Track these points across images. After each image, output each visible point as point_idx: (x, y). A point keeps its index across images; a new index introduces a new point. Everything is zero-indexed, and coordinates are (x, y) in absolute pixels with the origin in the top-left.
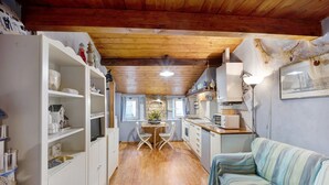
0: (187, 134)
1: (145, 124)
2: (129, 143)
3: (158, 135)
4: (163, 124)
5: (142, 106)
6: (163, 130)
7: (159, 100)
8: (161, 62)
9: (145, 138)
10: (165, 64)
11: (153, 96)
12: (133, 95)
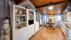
0: (61, 26)
1: (48, 22)
2: (44, 26)
3: (51, 25)
4: (53, 22)
5: (47, 17)
6: (53, 24)
7: (52, 16)
8: (49, 5)
9: (47, 25)
10: (50, 5)
11: (50, 14)
12: (45, 14)
